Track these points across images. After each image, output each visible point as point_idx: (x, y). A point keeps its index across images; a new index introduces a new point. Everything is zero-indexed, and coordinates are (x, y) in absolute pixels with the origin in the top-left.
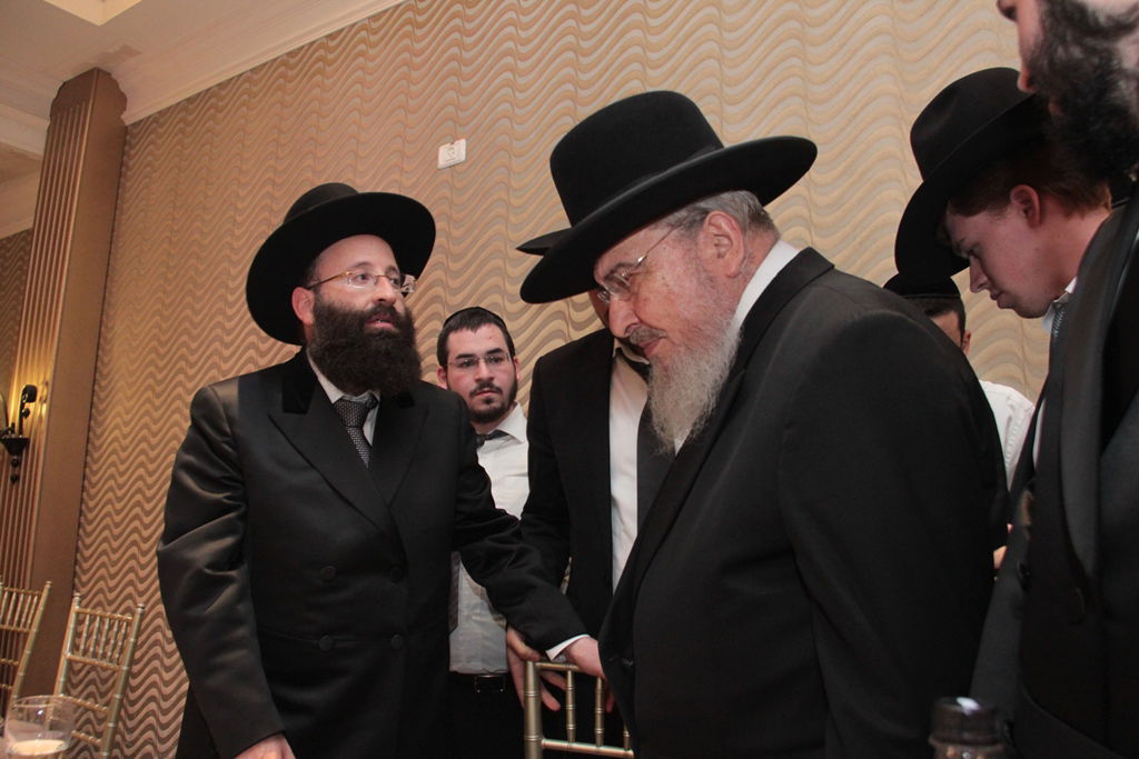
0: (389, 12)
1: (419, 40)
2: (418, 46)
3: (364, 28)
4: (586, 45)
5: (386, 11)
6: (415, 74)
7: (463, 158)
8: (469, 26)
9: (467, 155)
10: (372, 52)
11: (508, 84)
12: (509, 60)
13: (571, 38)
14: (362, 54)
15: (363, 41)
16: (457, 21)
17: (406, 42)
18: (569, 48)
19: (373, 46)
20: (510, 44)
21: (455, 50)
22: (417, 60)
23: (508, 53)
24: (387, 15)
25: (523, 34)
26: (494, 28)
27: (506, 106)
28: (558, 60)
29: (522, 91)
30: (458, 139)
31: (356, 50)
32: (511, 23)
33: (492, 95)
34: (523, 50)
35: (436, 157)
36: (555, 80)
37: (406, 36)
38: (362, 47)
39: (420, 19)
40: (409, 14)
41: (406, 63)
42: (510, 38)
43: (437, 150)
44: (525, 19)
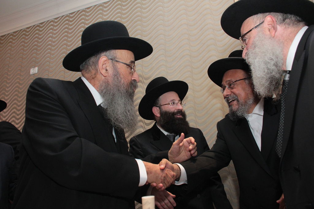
0: (19, 31)
1: (27, 40)
2: (26, 41)
3: (12, 35)
4: (69, 44)
5: (18, 31)
6: (25, 49)
7: (37, 72)
8: (40, 37)
9: (38, 71)
10: (14, 42)
11: (49, 53)
12: (50, 46)
13: (65, 42)
14: (11, 42)
15: (11, 38)
16: (37, 35)
17: (23, 40)
18: (65, 44)
19: (14, 40)
20: (50, 42)
21: (36, 43)
22: (26, 45)
23: (49, 45)
24: (18, 32)
25: (54, 40)
26: (46, 38)
27: (48, 59)
28: (62, 47)
29: (52, 55)
30: (36, 67)
31: (9, 41)
32: (50, 37)
33: (45, 56)
34: (53, 44)
35: (30, 72)
36: (61, 52)
37: (23, 38)
38: (11, 40)
39: (27, 34)
40: (24, 32)
41: (23, 45)
42: (50, 41)
43: (30, 70)
44: (54, 36)
